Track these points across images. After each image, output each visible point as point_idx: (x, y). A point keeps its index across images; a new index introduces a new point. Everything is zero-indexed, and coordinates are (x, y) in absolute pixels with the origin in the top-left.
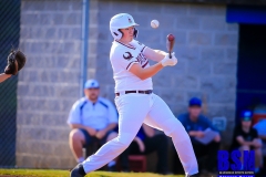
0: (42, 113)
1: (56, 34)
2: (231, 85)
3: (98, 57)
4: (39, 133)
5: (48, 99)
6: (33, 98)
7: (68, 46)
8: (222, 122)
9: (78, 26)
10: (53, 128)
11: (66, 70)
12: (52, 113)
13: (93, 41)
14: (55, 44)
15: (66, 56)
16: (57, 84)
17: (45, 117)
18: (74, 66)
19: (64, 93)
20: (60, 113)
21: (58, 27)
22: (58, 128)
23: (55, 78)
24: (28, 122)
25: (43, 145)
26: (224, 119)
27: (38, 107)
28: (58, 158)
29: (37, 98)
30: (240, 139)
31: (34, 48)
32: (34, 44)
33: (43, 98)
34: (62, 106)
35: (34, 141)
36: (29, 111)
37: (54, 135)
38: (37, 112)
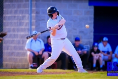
0: (13, 45)
1: (18, 12)
2: (91, 32)
3: (36, 21)
4: (12, 54)
5: (15, 39)
6: (9, 39)
7: (23, 17)
8: (88, 47)
9: (27, 9)
10: (18, 51)
11: (23, 27)
12: (17, 45)
13: (34, 15)
14: (18, 16)
15: (23, 21)
16: (19, 33)
17: (15, 47)
18: (26, 25)
19: (22, 37)
20: (21, 45)
21: (19, 9)
22: (20, 51)
23: (18, 30)
24: (8, 49)
25: (14, 58)
26: (89, 46)
27: (12, 43)
28: (20, 64)
29: (11, 39)
30: (93, 53)
31: (9, 18)
32: (9, 17)
33: (13, 39)
34: (21, 42)
35: (10, 57)
36: (8, 45)
37: (18, 54)
38: (11, 45)
